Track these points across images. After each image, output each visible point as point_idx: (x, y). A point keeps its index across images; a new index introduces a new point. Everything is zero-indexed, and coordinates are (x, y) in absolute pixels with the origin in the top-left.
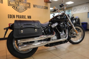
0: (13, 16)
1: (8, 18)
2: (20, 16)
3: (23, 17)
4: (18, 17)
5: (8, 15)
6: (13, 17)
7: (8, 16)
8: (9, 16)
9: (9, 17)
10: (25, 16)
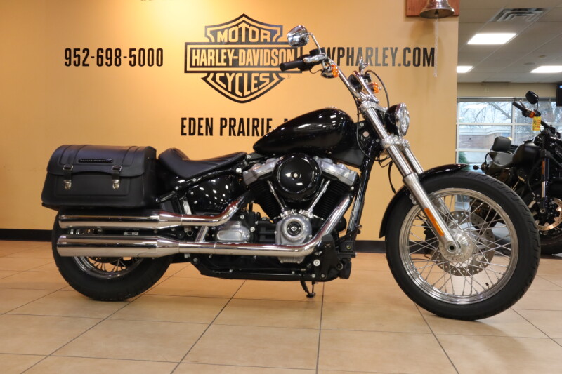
0: (203, 123)
1: (183, 134)
2: (242, 120)
3: (255, 127)
4: (232, 127)
5: (183, 119)
6: (203, 130)
7: (183, 126)
8: (186, 123)
9: (186, 130)
10: (269, 120)
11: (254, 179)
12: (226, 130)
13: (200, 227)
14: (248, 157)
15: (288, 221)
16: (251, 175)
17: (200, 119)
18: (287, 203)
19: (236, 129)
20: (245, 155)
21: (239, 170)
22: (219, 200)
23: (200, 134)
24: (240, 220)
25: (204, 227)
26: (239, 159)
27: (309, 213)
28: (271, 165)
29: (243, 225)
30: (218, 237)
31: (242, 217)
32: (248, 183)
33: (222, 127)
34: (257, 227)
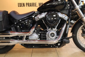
0: (22, 4)
1: (19, 7)
2: (30, 3)
3: (33, 5)
4: (28, 5)
5: (18, 3)
6: (23, 6)
8: (19, 4)
9: (19, 6)
10: (36, 3)
11: (39, 19)
12: (27, 5)
13: (23, 36)
14: (36, 13)
15: (50, 33)
16: (37, 18)
17: (22, 3)
18: (49, 27)
19: (29, 5)
20: (35, 12)
21: (33, 17)
22: (28, 25)
23: (22, 6)
24: (35, 32)
25: (24, 36)
26: (33, 13)
27: (55, 29)
28: (43, 15)
29: (36, 33)
30: (29, 38)
31: (36, 31)
32: (36, 20)
33: (26, 5)
34: (40, 34)
